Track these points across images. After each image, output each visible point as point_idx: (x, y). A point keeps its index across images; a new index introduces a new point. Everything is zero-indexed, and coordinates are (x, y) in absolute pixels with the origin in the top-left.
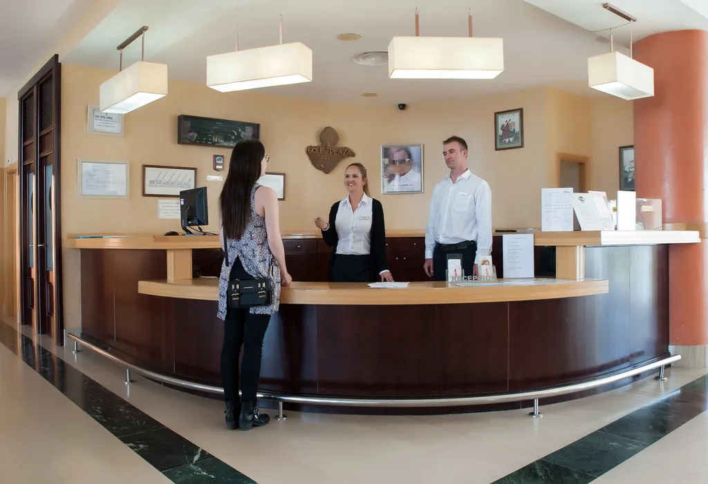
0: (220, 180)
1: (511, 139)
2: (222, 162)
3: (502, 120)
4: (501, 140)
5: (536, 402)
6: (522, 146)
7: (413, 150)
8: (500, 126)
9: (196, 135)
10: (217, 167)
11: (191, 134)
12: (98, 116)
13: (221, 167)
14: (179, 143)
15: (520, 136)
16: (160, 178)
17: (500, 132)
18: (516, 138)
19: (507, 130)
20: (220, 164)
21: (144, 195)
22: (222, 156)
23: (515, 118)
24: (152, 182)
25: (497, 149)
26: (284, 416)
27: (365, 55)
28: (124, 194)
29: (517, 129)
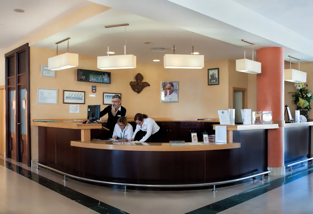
0: (94, 96)
1: (214, 81)
2: (95, 89)
3: (211, 72)
4: (210, 81)
5: (214, 186)
6: (218, 84)
7: (174, 84)
8: (210, 75)
9: (84, 77)
10: (93, 91)
11: (83, 77)
12: (45, 70)
13: (95, 91)
14: (78, 81)
15: (218, 79)
16: (70, 96)
17: (210, 78)
18: (216, 81)
19: (213, 76)
20: (94, 90)
21: (64, 103)
22: (96, 86)
23: (216, 72)
24: (67, 97)
25: (208, 85)
26: (127, 191)
27: (155, 49)
28: (55, 103)
29: (217, 77)
